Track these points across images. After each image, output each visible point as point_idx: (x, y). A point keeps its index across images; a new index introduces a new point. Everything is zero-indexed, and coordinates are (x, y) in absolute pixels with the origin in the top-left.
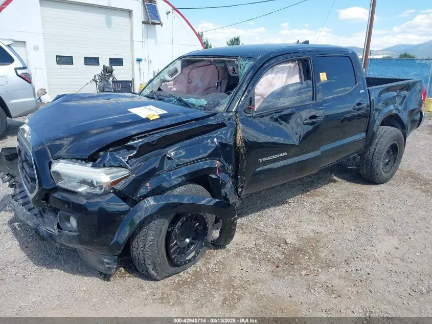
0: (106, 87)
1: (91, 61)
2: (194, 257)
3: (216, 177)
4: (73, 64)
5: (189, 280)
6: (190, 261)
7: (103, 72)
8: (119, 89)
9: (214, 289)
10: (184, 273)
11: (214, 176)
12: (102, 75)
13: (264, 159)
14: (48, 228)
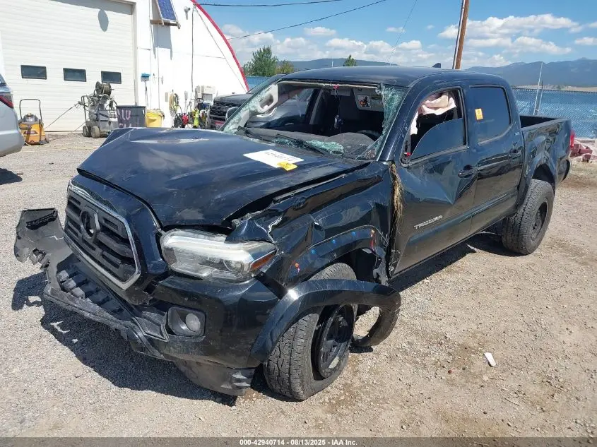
0: (102, 115)
1: (75, 74)
2: (339, 365)
3: (371, 252)
4: (46, 79)
5: (342, 398)
6: (334, 369)
7: (96, 93)
8: (128, 119)
9: (382, 407)
10: (332, 388)
11: (368, 251)
12: (94, 96)
13: (420, 225)
14: (149, 332)
